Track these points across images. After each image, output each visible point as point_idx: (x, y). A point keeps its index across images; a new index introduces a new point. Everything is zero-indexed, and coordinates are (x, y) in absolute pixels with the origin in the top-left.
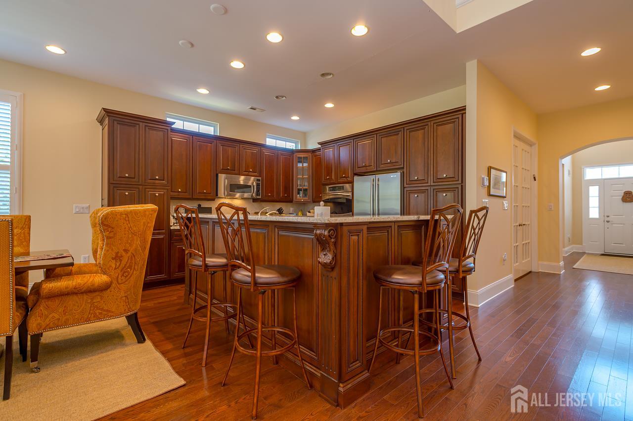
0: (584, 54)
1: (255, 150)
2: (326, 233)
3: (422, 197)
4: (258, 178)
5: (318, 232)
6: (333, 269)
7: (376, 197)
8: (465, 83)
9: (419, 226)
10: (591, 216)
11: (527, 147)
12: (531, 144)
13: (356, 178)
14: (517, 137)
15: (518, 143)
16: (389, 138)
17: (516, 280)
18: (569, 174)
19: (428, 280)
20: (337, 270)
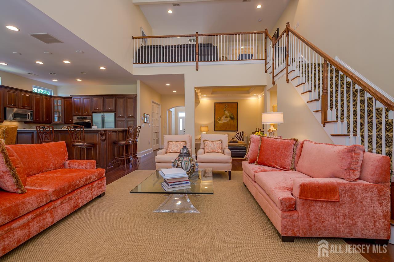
0: (167, 85)
1: (28, 95)
2: (103, 132)
3: (123, 123)
4: (31, 111)
5: (101, 132)
6: (105, 141)
7: (104, 122)
8: (136, 84)
9: (123, 131)
10: (180, 130)
11: (158, 106)
12: (159, 105)
13: (93, 114)
14: (153, 102)
15: (154, 104)
16: (109, 99)
17: (153, 151)
18: (174, 114)
19: (127, 142)
20: (106, 141)
